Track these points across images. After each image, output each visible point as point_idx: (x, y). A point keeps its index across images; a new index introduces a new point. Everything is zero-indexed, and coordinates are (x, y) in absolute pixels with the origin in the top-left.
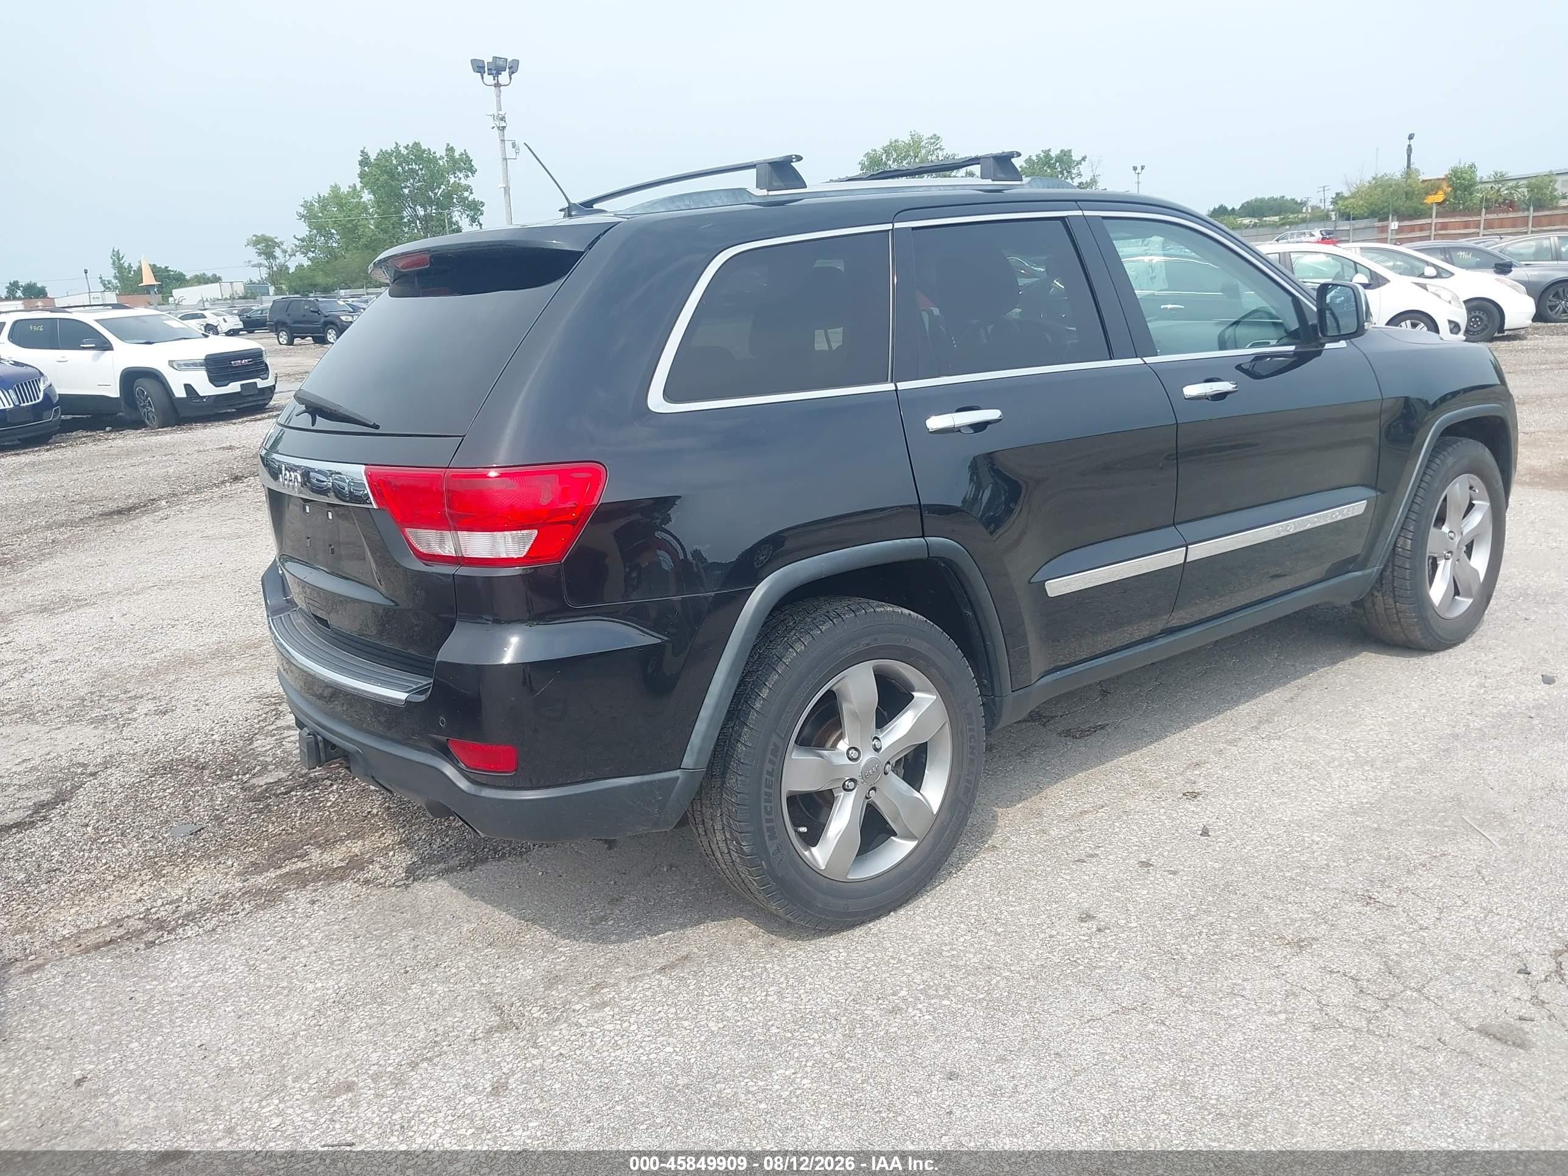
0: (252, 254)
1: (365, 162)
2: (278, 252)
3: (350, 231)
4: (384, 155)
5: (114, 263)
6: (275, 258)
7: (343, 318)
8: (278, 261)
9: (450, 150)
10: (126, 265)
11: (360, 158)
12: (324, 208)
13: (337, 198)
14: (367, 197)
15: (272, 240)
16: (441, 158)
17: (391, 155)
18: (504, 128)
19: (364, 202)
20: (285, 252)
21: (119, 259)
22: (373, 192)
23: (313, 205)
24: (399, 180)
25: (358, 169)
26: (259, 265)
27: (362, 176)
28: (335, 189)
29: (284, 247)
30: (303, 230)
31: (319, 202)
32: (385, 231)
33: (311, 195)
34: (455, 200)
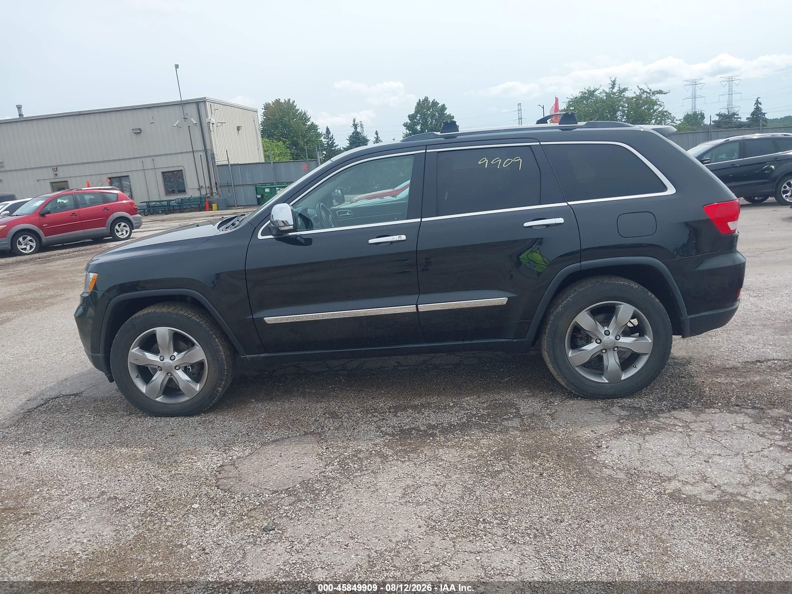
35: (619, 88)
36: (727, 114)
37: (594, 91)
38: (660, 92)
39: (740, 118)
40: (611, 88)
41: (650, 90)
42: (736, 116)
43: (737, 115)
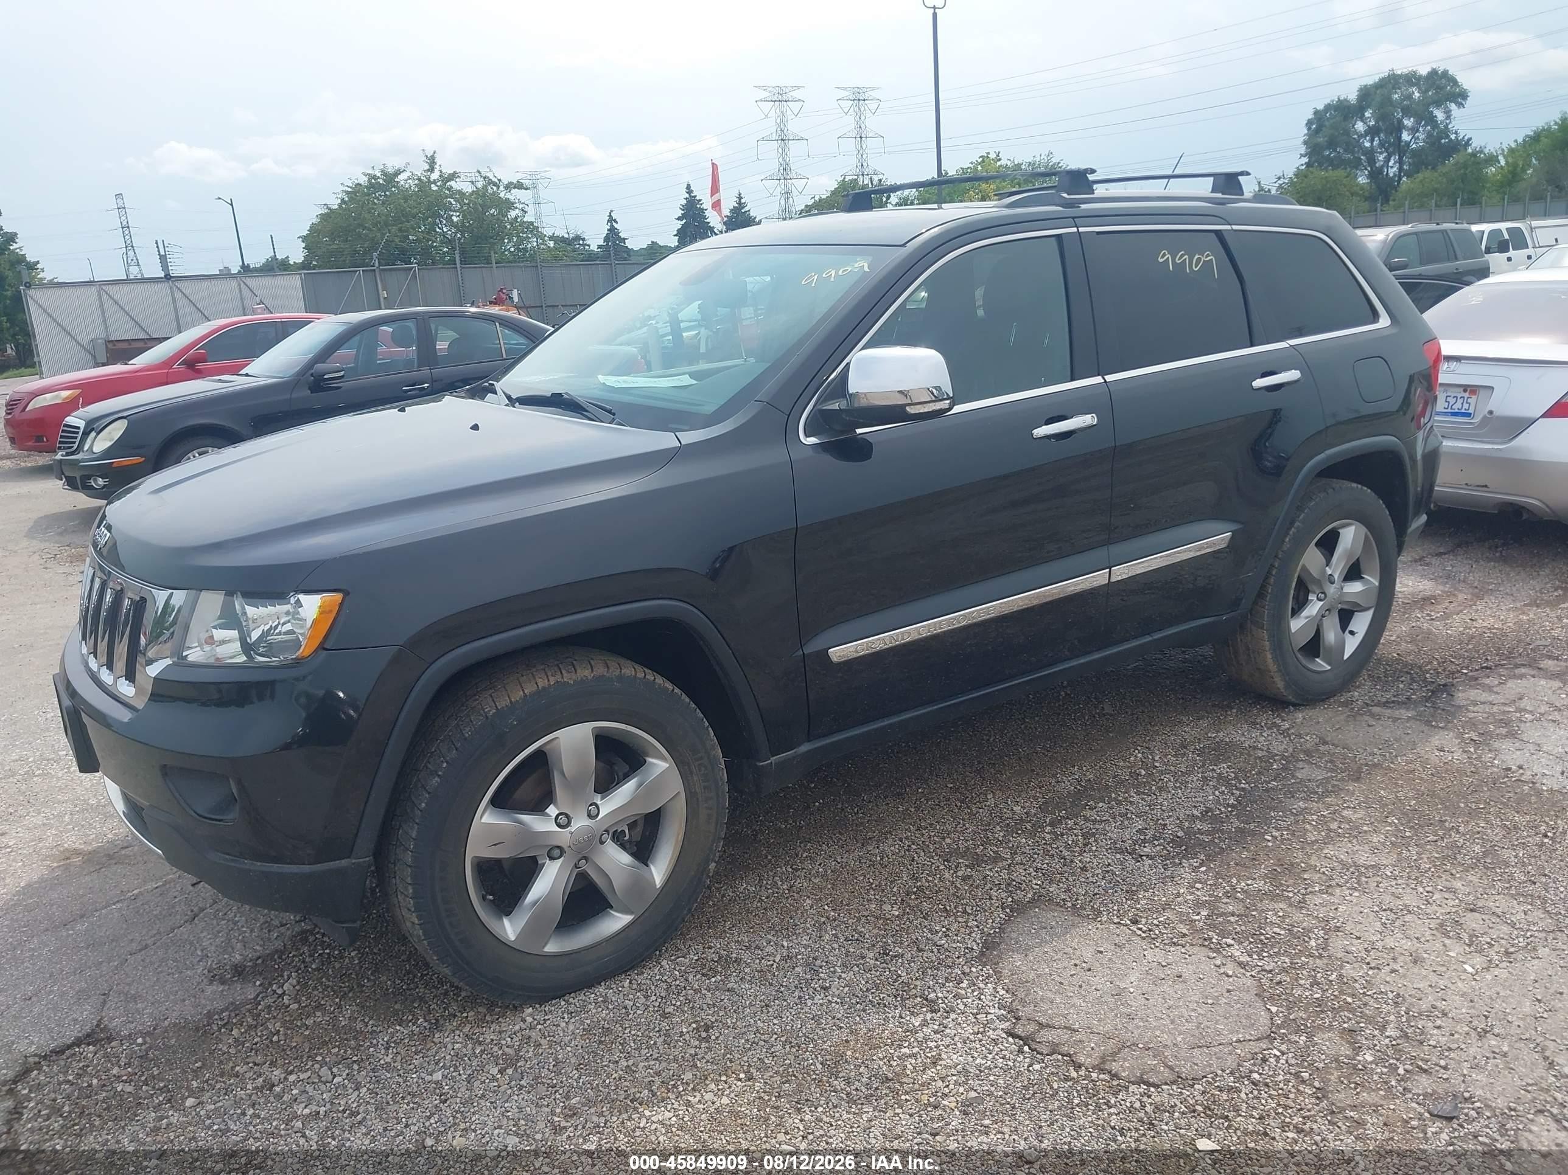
35: (441, 171)
36: (566, 236)
37: (398, 173)
38: (519, 186)
39: (589, 246)
40: (428, 170)
41: (500, 180)
42: (581, 242)
43: (583, 239)
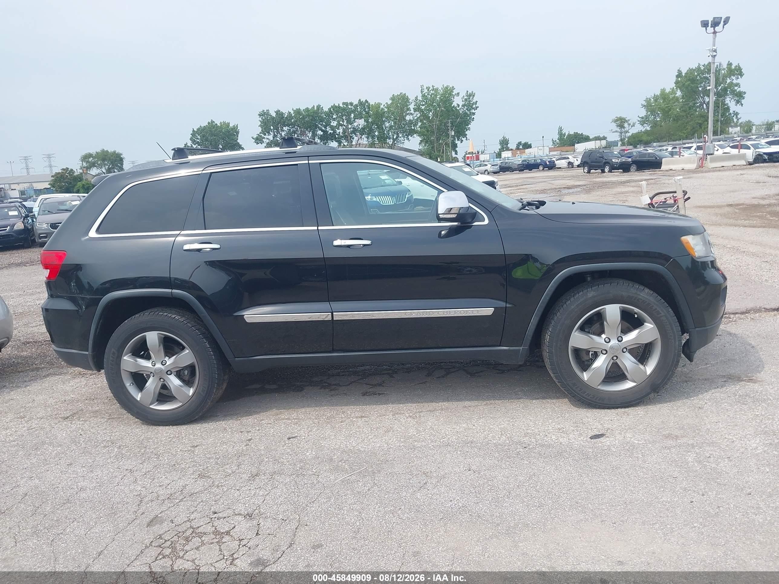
0: (614, 127)
1: (679, 75)
2: (626, 125)
3: (666, 113)
4: (691, 71)
5: (559, 133)
6: (624, 128)
7: (613, 160)
8: (625, 129)
9: (730, 64)
10: (564, 133)
11: (677, 74)
12: (656, 101)
13: (664, 95)
14: (679, 93)
15: (624, 119)
16: (724, 69)
17: (694, 70)
18: (715, 56)
19: (677, 96)
20: (629, 124)
21: (561, 131)
22: (682, 91)
23: (651, 100)
24: (697, 84)
25: (674, 79)
26: (616, 131)
27: (677, 83)
28: (663, 91)
29: (629, 122)
30: (643, 113)
31: (653, 98)
32: (685, 111)
33: (650, 95)
34: (728, 92)
